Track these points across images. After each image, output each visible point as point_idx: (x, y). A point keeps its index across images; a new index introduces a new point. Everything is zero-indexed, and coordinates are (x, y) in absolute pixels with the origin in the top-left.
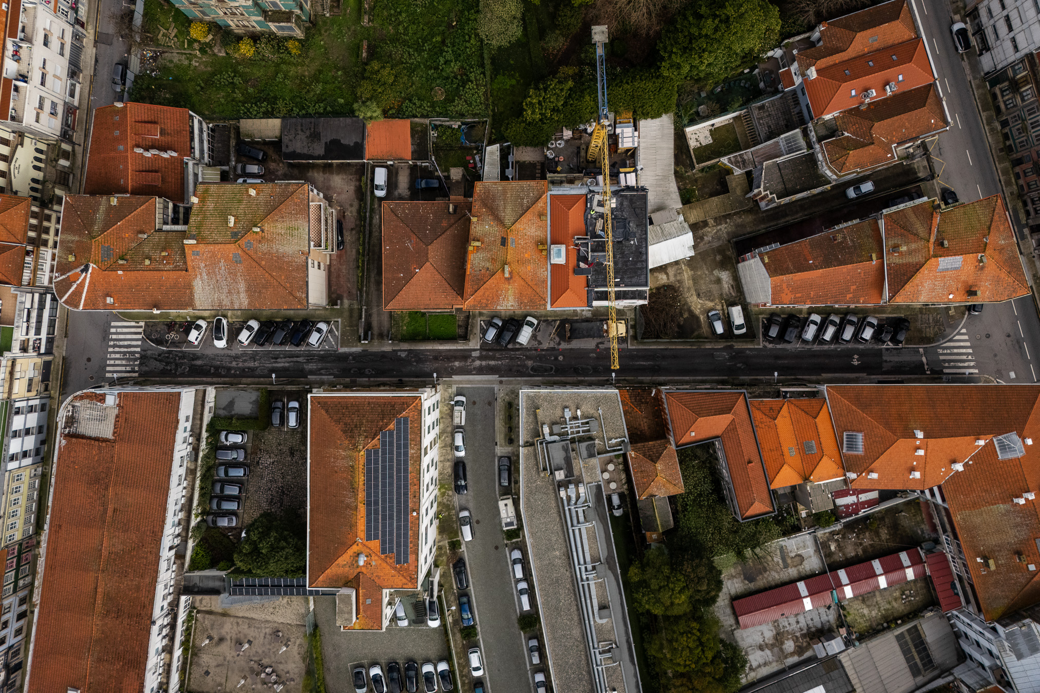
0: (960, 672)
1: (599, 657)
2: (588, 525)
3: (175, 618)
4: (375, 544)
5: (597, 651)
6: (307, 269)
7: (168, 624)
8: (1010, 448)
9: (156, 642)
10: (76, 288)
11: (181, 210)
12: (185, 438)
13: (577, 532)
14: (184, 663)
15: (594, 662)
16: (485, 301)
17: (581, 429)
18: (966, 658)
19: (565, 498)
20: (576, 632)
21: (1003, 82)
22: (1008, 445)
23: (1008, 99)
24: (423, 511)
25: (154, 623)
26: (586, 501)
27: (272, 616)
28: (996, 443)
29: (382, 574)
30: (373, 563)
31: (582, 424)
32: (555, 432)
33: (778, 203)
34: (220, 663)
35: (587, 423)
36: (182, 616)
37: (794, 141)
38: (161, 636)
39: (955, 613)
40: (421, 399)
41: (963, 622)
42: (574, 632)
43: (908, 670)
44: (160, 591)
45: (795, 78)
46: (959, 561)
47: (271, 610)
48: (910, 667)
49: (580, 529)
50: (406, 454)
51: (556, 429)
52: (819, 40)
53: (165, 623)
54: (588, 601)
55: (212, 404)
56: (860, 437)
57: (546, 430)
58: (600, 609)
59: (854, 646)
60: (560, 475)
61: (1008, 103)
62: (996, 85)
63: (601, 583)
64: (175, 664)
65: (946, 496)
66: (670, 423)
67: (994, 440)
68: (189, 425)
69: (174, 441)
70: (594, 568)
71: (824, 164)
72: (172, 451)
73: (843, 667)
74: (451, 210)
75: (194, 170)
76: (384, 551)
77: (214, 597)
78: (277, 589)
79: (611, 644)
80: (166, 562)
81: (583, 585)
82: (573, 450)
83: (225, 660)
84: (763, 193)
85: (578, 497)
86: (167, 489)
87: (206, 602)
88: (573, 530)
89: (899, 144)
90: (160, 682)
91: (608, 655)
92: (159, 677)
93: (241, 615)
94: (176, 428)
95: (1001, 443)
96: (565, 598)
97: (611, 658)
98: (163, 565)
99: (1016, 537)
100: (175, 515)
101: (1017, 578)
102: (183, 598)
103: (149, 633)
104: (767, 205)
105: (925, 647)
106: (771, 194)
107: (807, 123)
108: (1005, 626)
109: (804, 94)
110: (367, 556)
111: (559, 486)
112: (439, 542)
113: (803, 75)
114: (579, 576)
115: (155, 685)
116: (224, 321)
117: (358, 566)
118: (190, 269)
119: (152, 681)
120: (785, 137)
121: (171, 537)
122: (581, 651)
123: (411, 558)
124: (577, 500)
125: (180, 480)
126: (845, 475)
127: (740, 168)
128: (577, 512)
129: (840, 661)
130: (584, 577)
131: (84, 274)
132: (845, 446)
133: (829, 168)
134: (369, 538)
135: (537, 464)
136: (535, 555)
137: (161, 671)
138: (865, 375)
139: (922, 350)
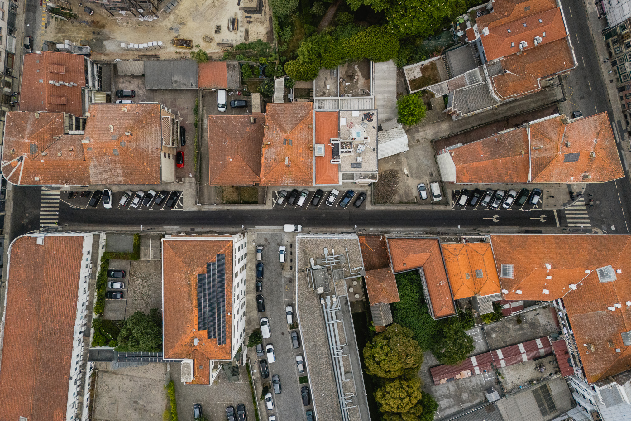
0: (571, 414)
1: (344, 402)
2: (338, 321)
3: (84, 375)
4: (204, 333)
5: (343, 398)
6: (161, 159)
7: (80, 379)
8: (607, 275)
9: (73, 389)
10: (16, 171)
11: (81, 121)
12: (87, 265)
13: (331, 326)
14: (92, 401)
15: (342, 405)
16: (273, 180)
17: (334, 261)
18: (576, 405)
19: (324, 304)
20: (331, 387)
21: (614, 36)
22: (606, 273)
23: (617, 48)
24: (235, 312)
25: (71, 378)
26: (337, 306)
27: (144, 374)
28: (598, 272)
29: (209, 351)
30: (204, 344)
31: (335, 258)
32: (318, 263)
33: (463, 117)
34: (113, 402)
35: (338, 257)
36: (89, 374)
37: (474, 76)
38: (76, 386)
39: (571, 377)
40: (232, 242)
41: (575, 383)
42: (329, 387)
43: (539, 412)
44: (74, 359)
45: (476, 34)
46: (573, 345)
47: (144, 371)
48: (541, 410)
49: (333, 324)
50: (223, 276)
51: (319, 261)
52: (492, 9)
53: (78, 378)
54: (338, 368)
55: (104, 244)
56: (511, 267)
57: (312, 262)
58: (345, 373)
59: (505, 397)
60: (320, 290)
61: (616, 50)
62: (609, 38)
63: (346, 357)
64: (85, 402)
65: (565, 305)
66: (390, 258)
67: (597, 270)
68: (89, 256)
69: (80, 267)
70: (342, 348)
71: (493, 91)
72: (79, 272)
73: (498, 409)
74: (252, 121)
75: (88, 94)
76: (210, 337)
77: (108, 363)
78: (146, 359)
79: (352, 394)
80: (78, 341)
81: (335, 358)
82: (329, 274)
83: (116, 401)
84: (453, 110)
85: (332, 304)
86: (77, 296)
87: (103, 365)
88: (329, 324)
89: (542, 78)
90: (76, 413)
91: (351, 401)
92: (76, 410)
93: (125, 373)
94: (81, 259)
95: (601, 272)
96: (324, 365)
97: (352, 403)
98: (75, 343)
99: (608, 331)
100: (82, 312)
101: (609, 357)
102: (89, 363)
103: (68, 384)
104: (456, 118)
105: (551, 398)
106: (459, 111)
107: (482, 64)
108: (599, 386)
109: (481, 45)
110: (199, 340)
111: (320, 297)
112: (246, 330)
113: (480, 32)
114: (332, 353)
115: (73, 415)
116: (109, 192)
117: (194, 346)
118: (86, 159)
119: (71, 412)
120: (468, 73)
121: (80, 326)
122: (333, 398)
123: (227, 341)
124: (331, 306)
125: (85, 291)
126: (502, 292)
127: (440, 94)
128: (331, 313)
129: (496, 406)
130: (336, 353)
131: (20, 162)
132: (502, 273)
133: (496, 94)
134: (200, 329)
135: (307, 283)
136: (304, 339)
137: (77, 406)
138: (518, 227)
139: (555, 211)
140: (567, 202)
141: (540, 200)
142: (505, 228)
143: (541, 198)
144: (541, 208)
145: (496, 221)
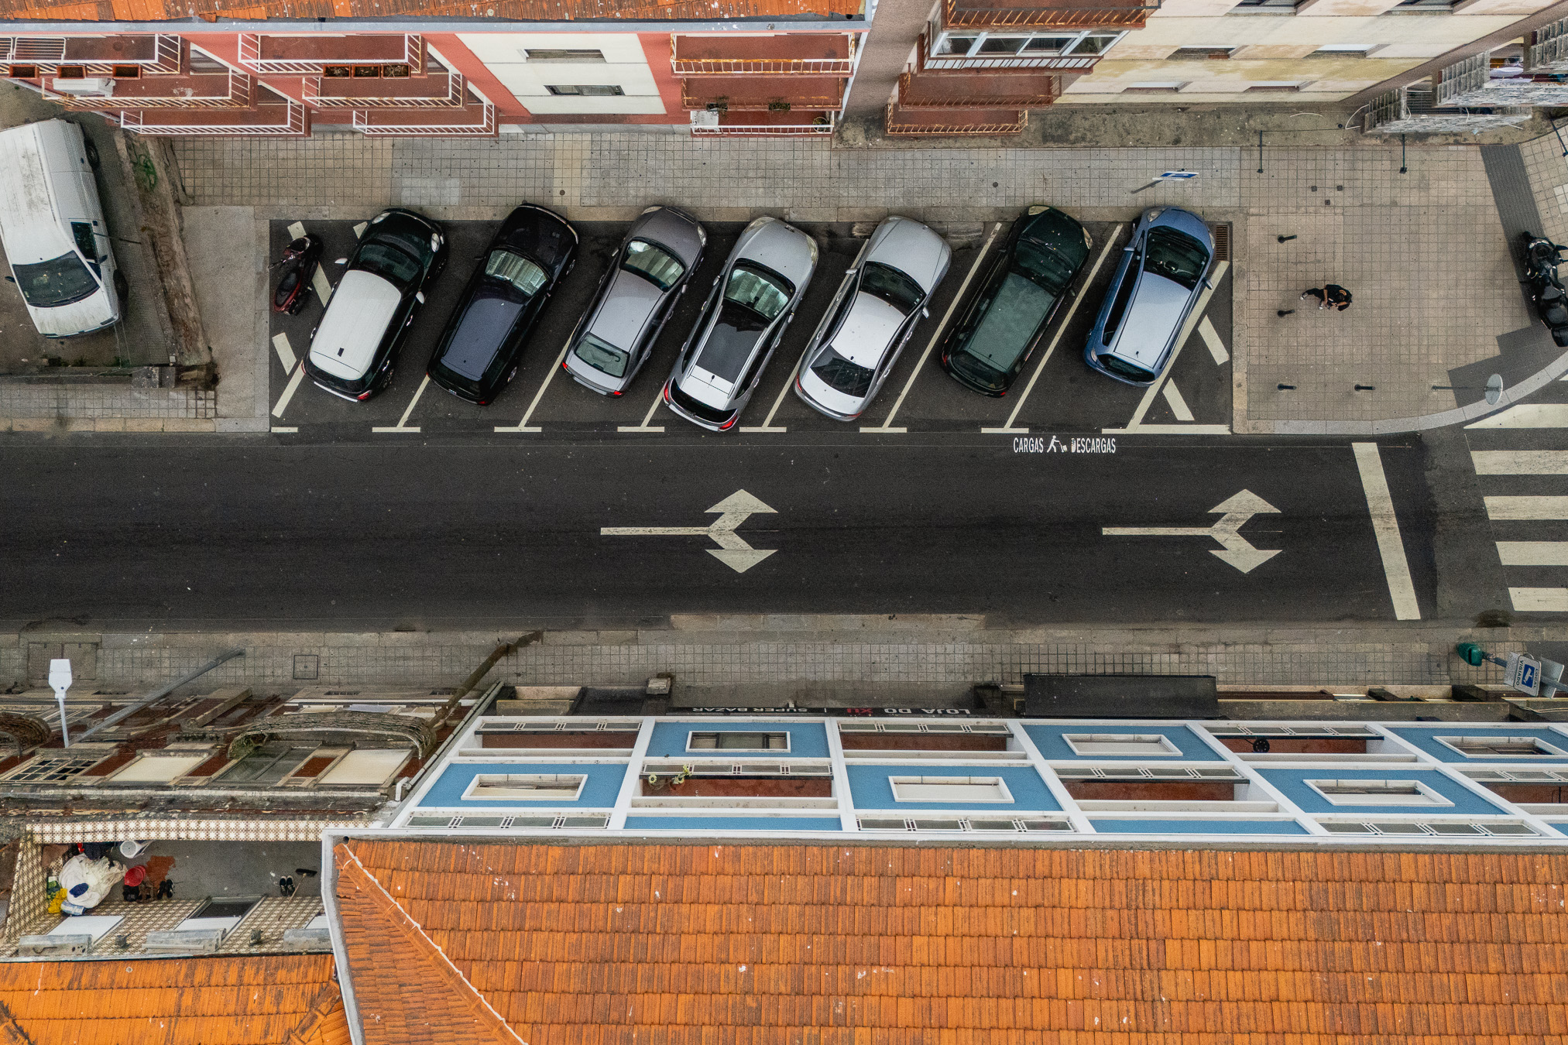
138: (971, 623)
139: (1367, 456)
140: (1493, 350)
141: (1208, 333)
142: (836, 637)
143: (1221, 311)
144: (1225, 417)
145: (740, 556)
